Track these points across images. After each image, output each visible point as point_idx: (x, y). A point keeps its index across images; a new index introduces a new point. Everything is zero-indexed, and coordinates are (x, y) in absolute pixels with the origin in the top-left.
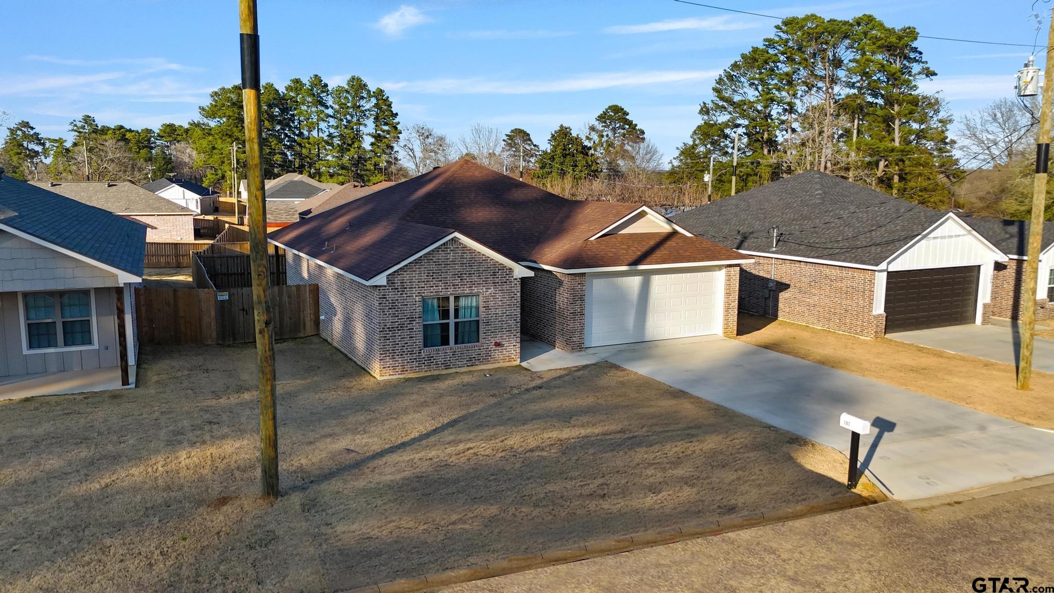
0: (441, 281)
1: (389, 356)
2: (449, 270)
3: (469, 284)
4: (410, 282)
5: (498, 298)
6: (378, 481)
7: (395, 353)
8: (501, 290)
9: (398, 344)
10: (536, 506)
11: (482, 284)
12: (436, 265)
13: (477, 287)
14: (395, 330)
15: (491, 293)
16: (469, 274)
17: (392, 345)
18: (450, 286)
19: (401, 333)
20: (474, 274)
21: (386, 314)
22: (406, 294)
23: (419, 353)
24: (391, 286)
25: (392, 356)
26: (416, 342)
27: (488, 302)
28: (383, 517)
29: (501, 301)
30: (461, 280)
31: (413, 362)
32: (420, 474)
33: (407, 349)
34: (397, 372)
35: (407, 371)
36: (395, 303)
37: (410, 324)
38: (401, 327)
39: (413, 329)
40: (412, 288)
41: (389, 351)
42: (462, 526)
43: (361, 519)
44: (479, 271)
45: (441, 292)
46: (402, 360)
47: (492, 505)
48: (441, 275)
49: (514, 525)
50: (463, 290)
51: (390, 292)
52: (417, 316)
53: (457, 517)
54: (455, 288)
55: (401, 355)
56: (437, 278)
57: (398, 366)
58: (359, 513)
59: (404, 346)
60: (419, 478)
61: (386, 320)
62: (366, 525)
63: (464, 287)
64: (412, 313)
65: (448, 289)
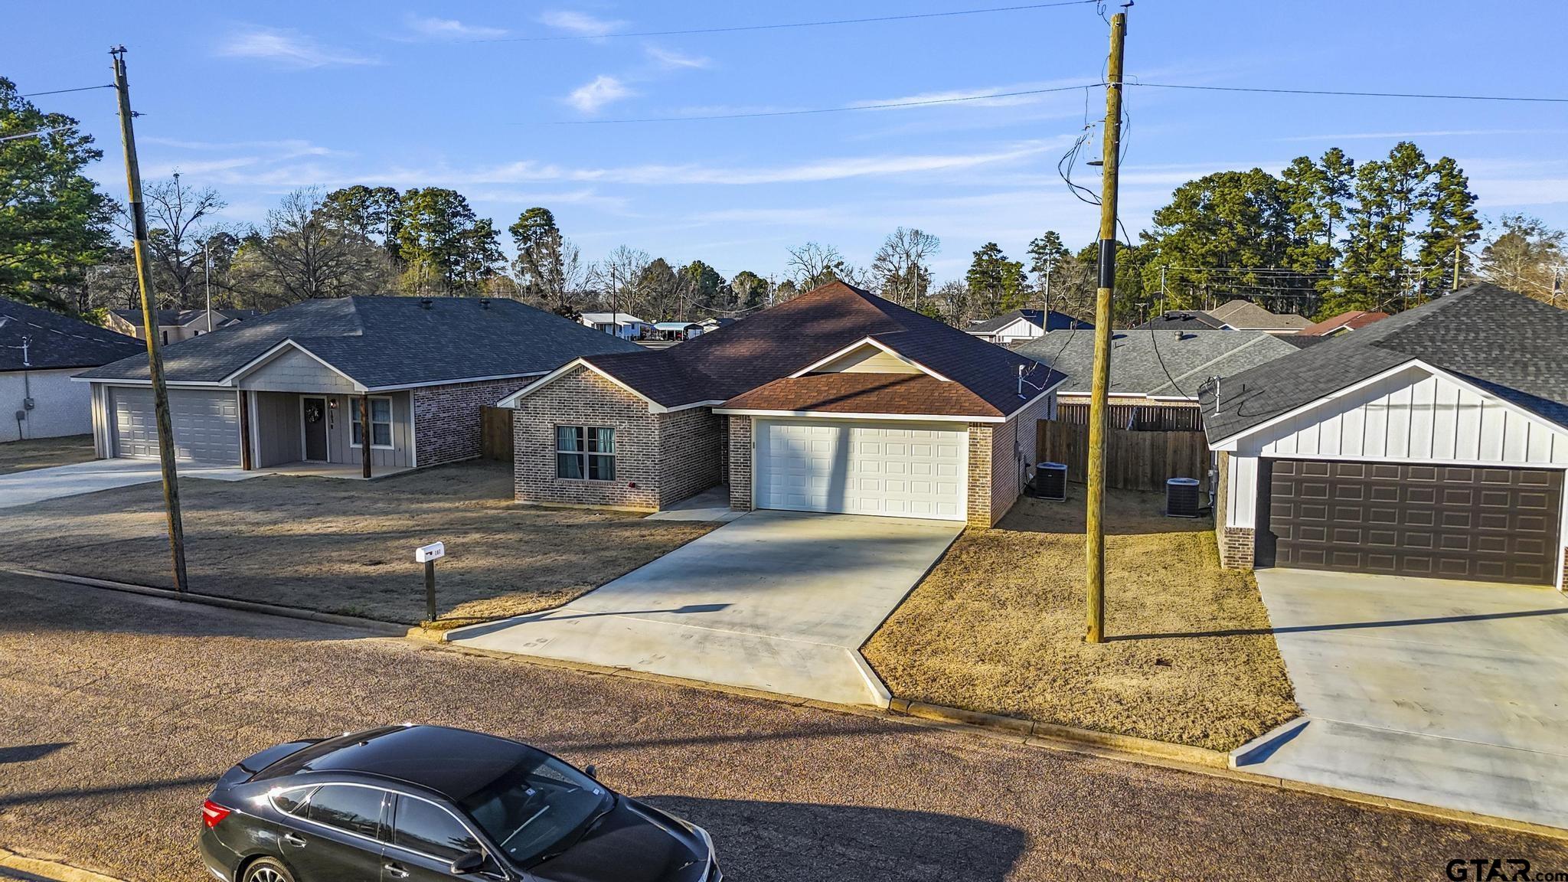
2: (580, 398)
3: (602, 416)
4: (542, 408)
7: (529, 478)
8: (636, 426)
14: (529, 455)
16: (601, 405)
17: (526, 470)
18: (582, 415)
20: (606, 405)
21: (520, 438)
23: (552, 482)
24: (524, 410)
26: (549, 470)
30: (593, 410)
31: (546, 490)
34: (531, 498)
35: (540, 498)
37: (543, 450)
39: (546, 456)
40: (544, 414)
41: (524, 475)
44: (612, 402)
45: (573, 421)
46: (535, 487)
50: (596, 421)
51: (524, 416)
52: (550, 444)
54: (587, 418)
57: (532, 492)
61: (520, 444)
63: (596, 418)
64: (545, 439)
65: (579, 418)
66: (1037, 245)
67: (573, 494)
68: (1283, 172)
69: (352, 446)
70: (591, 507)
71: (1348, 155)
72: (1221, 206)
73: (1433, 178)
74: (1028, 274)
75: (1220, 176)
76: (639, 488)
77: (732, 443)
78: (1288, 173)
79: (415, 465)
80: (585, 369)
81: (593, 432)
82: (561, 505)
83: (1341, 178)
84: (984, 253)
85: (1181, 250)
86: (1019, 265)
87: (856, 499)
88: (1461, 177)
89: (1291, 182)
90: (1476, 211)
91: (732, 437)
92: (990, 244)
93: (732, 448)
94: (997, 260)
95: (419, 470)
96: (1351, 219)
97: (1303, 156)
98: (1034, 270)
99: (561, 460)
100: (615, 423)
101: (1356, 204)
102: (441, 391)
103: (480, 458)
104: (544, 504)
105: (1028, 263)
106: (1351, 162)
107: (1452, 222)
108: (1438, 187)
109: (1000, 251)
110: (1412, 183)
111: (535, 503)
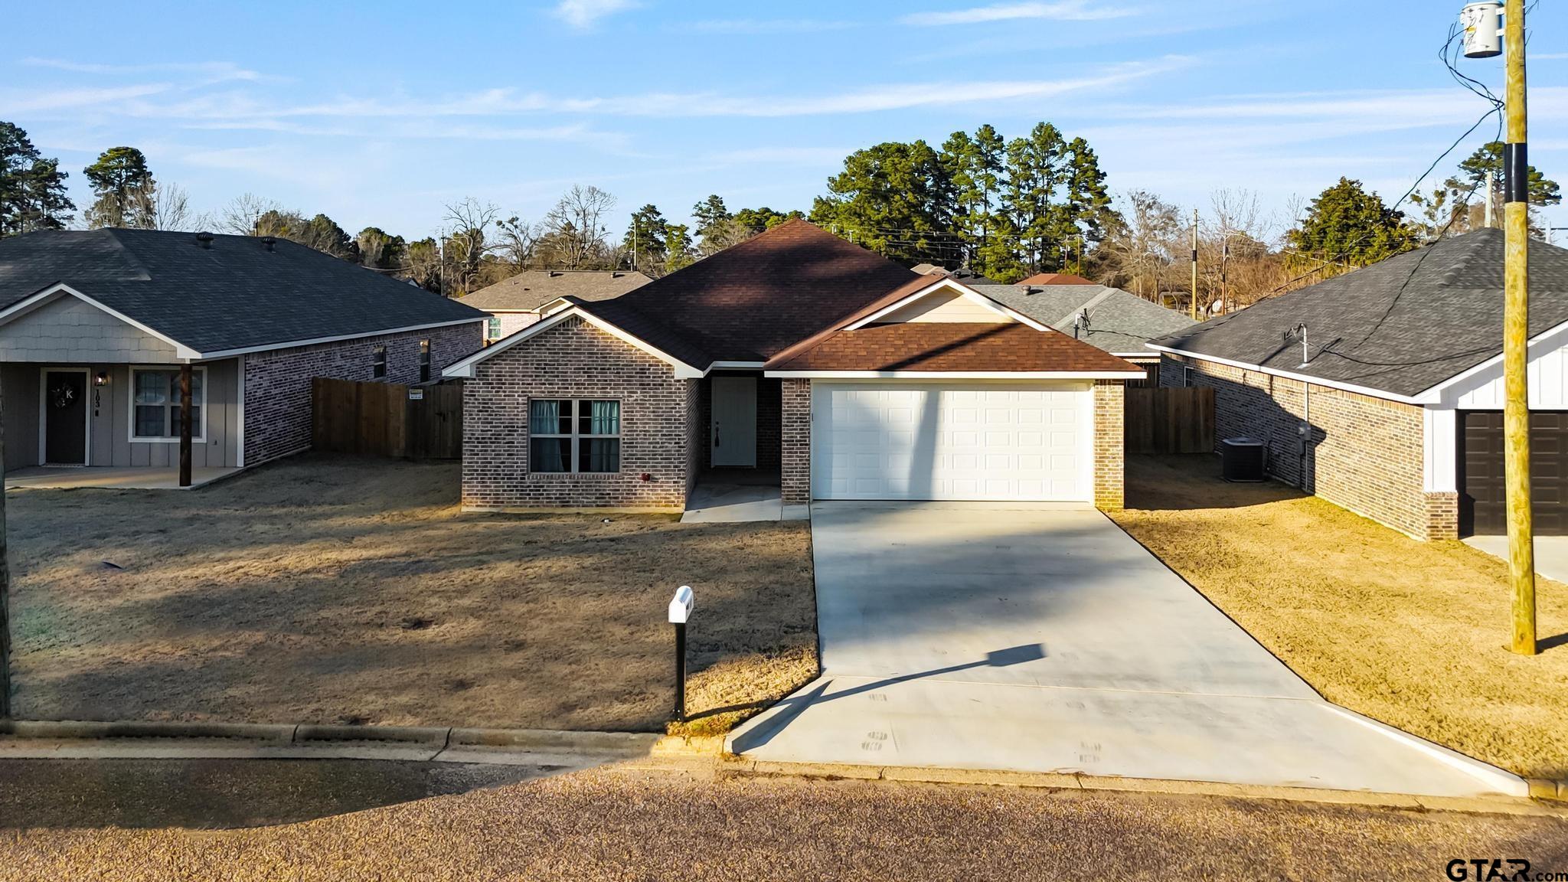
0: (558, 376)
1: (477, 479)
2: (570, 361)
3: (602, 384)
4: (510, 376)
5: (648, 408)
6: (136, 599)
7: (486, 475)
8: (653, 396)
9: (491, 463)
10: (306, 633)
11: (623, 385)
12: (550, 353)
13: (614, 389)
14: (486, 443)
15: (636, 400)
16: (601, 369)
17: (482, 463)
18: (571, 384)
19: (496, 447)
20: (609, 369)
21: (474, 419)
22: (505, 392)
23: (521, 479)
24: (482, 380)
25: (482, 479)
26: (517, 463)
27: (632, 412)
28: (138, 640)
29: (654, 412)
30: (588, 376)
31: (512, 491)
32: (183, 594)
33: (504, 471)
34: (488, 502)
35: (502, 502)
36: (487, 404)
37: (509, 435)
38: (496, 439)
39: (513, 443)
40: (513, 384)
41: (477, 470)
42: (224, 654)
43: (113, 641)
44: (619, 365)
45: (557, 392)
46: (495, 487)
47: (258, 630)
48: (557, 369)
49: (281, 654)
50: (592, 392)
51: (481, 388)
52: (520, 425)
53: (219, 643)
54: (578, 388)
55: (495, 478)
56: (552, 372)
57: (490, 495)
58: (112, 634)
59: (499, 467)
60: (181, 598)
61: (474, 427)
62: (119, 648)
63: (593, 388)
64: (512, 419)
65: (567, 388)
66: (701, 209)
67: (554, 493)
68: (943, 145)
69: (131, 439)
70: (582, 510)
71: (998, 132)
72: (893, 175)
73: (1070, 156)
74: (693, 238)
75: (889, 146)
76: (655, 480)
77: (784, 415)
78: (948, 146)
79: (240, 463)
80: (582, 320)
81: (586, 407)
82: (535, 511)
83: (993, 153)
84: (643, 215)
85: (860, 216)
86: (682, 229)
87: (947, 481)
88: (1092, 156)
89: (951, 154)
90: (1107, 187)
91: (785, 407)
92: (648, 205)
93: (784, 421)
94: (656, 223)
95: (248, 471)
96: (1005, 190)
97: (959, 131)
98: (698, 233)
99: (536, 445)
100: (622, 394)
101: (1006, 176)
102: (274, 358)
103: (310, 449)
104: (509, 511)
105: (693, 225)
106: (1001, 139)
107: (1087, 195)
108: (1073, 163)
109: (658, 214)
110: (1052, 160)
111: (494, 510)
